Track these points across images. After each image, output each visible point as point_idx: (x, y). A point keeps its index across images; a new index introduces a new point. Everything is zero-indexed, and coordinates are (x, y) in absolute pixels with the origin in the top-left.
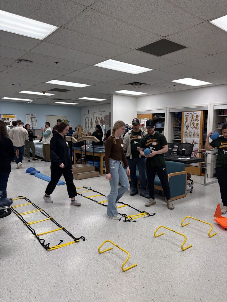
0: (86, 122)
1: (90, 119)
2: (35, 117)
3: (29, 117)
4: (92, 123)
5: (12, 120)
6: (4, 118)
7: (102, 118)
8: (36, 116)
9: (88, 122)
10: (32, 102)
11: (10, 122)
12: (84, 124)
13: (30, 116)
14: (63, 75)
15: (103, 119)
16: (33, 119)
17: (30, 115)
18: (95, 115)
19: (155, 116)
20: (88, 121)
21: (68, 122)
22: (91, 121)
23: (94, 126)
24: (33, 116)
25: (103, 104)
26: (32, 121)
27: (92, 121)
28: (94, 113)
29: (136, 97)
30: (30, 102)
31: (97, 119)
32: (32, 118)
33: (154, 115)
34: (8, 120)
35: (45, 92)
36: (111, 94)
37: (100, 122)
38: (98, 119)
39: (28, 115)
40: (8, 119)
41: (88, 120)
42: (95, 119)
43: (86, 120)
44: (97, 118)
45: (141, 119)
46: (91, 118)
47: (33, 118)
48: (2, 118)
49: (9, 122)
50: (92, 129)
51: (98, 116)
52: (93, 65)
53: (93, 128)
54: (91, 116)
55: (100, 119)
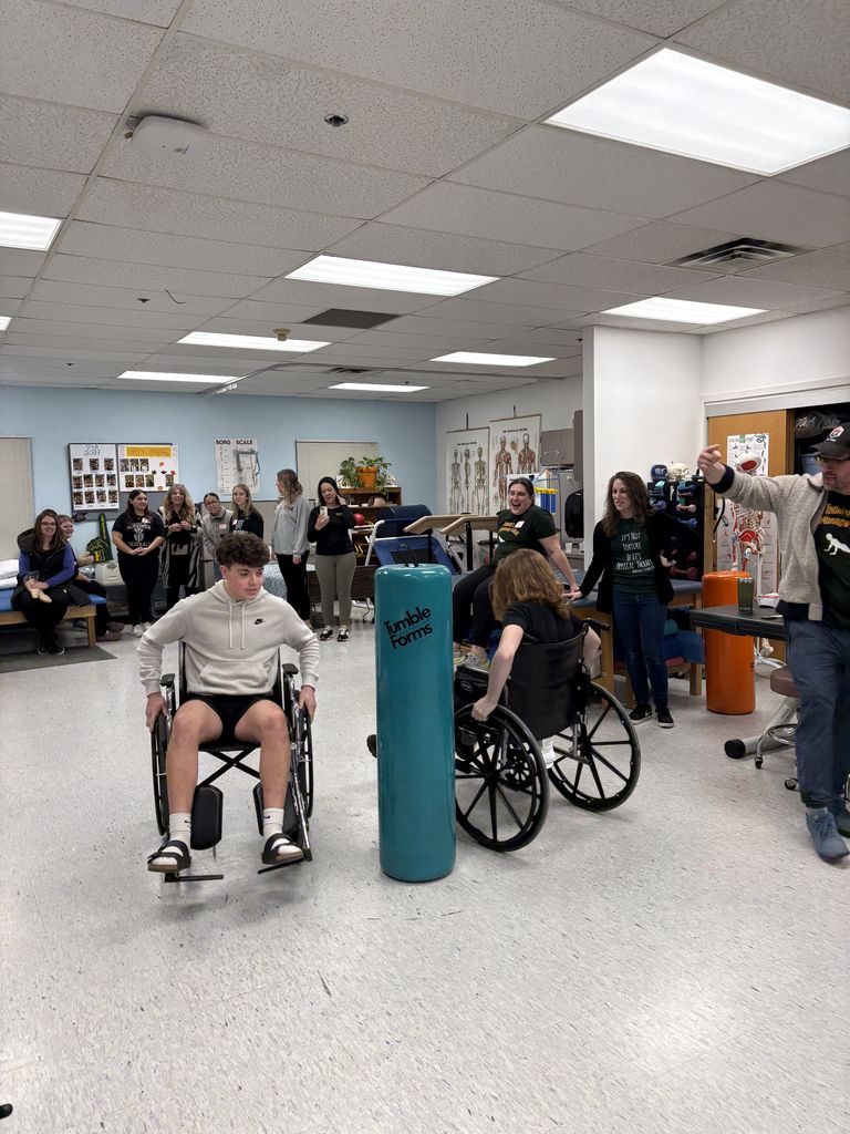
0: (456, 466)
1: (473, 449)
2: (252, 452)
3: (229, 450)
4: (481, 467)
5: (162, 464)
6: (130, 458)
7: (526, 444)
8: (254, 447)
9: (467, 464)
10: (235, 386)
11: (154, 472)
12: (449, 474)
13: (233, 445)
14: (366, 222)
15: (534, 447)
16: (242, 458)
17: (233, 441)
18: (497, 431)
19: (804, 422)
20: (464, 458)
21: (385, 466)
22: (477, 459)
23: (491, 481)
24: (246, 448)
25: (535, 380)
26: (240, 470)
27: (484, 458)
28: (491, 425)
29: (701, 337)
30: (230, 387)
31: (503, 449)
32: (237, 454)
33: (796, 413)
34: (144, 468)
35: (289, 331)
36: (581, 329)
37: (520, 462)
38: (508, 449)
39: (225, 442)
40: (145, 462)
41: (467, 455)
42: (495, 451)
43: (459, 455)
44: (503, 443)
45: (730, 437)
46: (477, 446)
47: (246, 453)
48: (123, 461)
49: (150, 473)
50: (481, 492)
51: (510, 438)
52: (539, 122)
53: (486, 489)
54: (480, 438)
55: (521, 447)
